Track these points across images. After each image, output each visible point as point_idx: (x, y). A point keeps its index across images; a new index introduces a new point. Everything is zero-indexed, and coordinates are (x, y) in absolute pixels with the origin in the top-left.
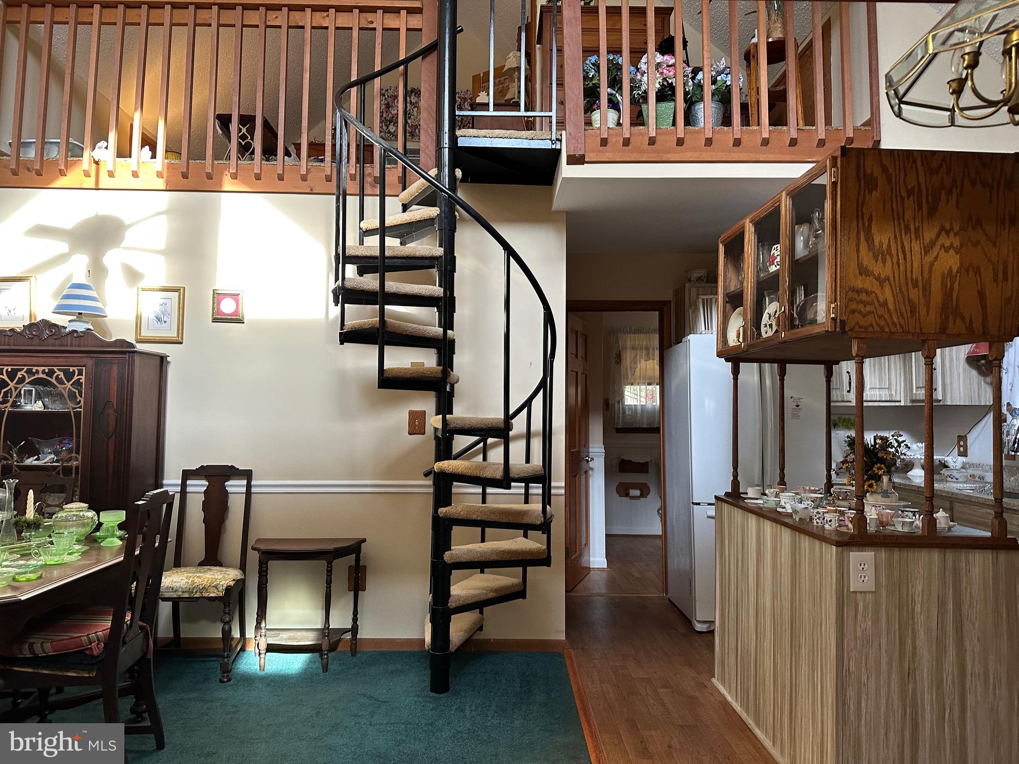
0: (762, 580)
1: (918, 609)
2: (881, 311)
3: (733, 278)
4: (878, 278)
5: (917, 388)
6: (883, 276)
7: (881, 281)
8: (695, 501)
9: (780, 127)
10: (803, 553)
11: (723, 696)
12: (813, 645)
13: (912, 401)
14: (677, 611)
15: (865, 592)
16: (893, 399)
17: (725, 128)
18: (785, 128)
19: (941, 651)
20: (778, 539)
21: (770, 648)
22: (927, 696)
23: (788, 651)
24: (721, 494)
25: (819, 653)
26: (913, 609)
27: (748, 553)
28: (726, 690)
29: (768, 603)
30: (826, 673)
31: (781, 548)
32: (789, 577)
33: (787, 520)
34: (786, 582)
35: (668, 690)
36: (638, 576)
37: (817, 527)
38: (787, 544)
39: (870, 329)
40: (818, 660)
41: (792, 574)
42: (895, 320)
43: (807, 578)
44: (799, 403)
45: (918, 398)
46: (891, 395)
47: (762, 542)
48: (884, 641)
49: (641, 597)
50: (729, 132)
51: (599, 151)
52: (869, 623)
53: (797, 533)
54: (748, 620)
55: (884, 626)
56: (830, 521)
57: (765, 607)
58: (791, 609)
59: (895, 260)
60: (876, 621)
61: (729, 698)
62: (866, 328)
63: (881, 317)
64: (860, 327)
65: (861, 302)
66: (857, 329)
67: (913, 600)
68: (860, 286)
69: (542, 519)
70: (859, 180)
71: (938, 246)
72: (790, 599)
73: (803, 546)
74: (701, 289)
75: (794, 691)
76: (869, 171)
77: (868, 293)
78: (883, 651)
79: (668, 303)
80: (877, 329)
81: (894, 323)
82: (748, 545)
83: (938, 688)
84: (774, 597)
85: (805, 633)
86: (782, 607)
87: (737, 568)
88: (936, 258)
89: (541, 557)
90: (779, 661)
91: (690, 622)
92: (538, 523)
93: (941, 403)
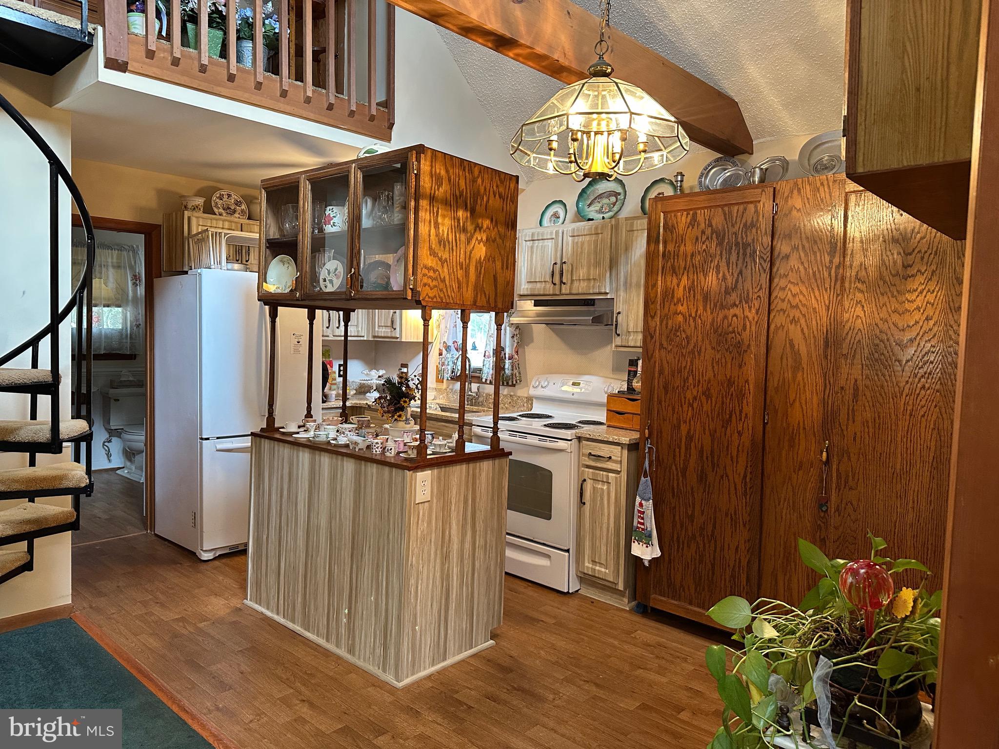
0: (316, 505)
1: (453, 508)
2: (442, 286)
3: (272, 225)
4: (440, 259)
5: (379, 326)
6: (443, 258)
7: (443, 262)
8: (204, 437)
9: (320, 89)
10: (369, 478)
11: (262, 613)
12: (379, 551)
13: (374, 337)
14: (170, 545)
15: (424, 502)
16: (360, 335)
17: (273, 76)
18: (324, 91)
19: (464, 535)
20: (339, 467)
21: (325, 563)
22: (455, 569)
23: (348, 560)
24: (257, 430)
25: (386, 557)
26: (450, 509)
27: (297, 482)
28: (264, 607)
29: (323, 522)
30: (393, 571)
31: (342, 476)
32: (352, 499)
33: (344, 450)
34: (348, 502)
35: (208, 623)
36: (107, 517)
37: (376, 455)
38: (349, 472)
39: (435, 300)
40: (383, 563)
41: (355, 497)
42: (449, 293)
43: (373, 497)
44: (300, 340)
45: (380, 335)
46: (358, 331)
47: (317, 472)
48: (433, 535)
49: (123, 539)
50: (276, 81)
51: (144, 63)
52: (426, 525)
53: (363, 462)
54: (296, 542)
55: (434, 524)
56: (391, 449)
57: (318, 528)
58: (353, 526)
59: (451, 247)
60: (429, 523)
61: (269, 613)
62: (432, 299)
63: (441, 290)
64: (429, 297)
65: (430, 277)
66: (427, 299)
67: (451, 502)
68: (430, 265)
69: (88, 481)
70: (432, 177)
71: (474, 241)
72: (351, 519)
73: (369, 473)
74: (201, 220)
75: (354, 592)
76: (438, 171)
77: (435, 271)
78: (433, 544)
79: (157, 227)
80: (439, 300)
81: (448, 296)
82: (297, 474)
83: (461, 561)
84: (331, 518)
85: (370, 542)
86: (341, 525)
87: (281, 496)
88: (473, 247)
89: (69, 521)
90: (336, 571)
91: (194, 554)
92: (83, 485)
93: (398, 340)
